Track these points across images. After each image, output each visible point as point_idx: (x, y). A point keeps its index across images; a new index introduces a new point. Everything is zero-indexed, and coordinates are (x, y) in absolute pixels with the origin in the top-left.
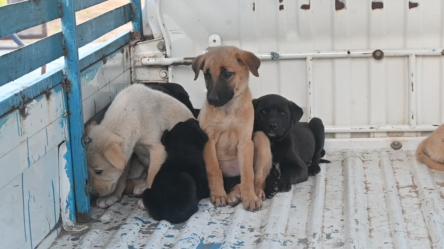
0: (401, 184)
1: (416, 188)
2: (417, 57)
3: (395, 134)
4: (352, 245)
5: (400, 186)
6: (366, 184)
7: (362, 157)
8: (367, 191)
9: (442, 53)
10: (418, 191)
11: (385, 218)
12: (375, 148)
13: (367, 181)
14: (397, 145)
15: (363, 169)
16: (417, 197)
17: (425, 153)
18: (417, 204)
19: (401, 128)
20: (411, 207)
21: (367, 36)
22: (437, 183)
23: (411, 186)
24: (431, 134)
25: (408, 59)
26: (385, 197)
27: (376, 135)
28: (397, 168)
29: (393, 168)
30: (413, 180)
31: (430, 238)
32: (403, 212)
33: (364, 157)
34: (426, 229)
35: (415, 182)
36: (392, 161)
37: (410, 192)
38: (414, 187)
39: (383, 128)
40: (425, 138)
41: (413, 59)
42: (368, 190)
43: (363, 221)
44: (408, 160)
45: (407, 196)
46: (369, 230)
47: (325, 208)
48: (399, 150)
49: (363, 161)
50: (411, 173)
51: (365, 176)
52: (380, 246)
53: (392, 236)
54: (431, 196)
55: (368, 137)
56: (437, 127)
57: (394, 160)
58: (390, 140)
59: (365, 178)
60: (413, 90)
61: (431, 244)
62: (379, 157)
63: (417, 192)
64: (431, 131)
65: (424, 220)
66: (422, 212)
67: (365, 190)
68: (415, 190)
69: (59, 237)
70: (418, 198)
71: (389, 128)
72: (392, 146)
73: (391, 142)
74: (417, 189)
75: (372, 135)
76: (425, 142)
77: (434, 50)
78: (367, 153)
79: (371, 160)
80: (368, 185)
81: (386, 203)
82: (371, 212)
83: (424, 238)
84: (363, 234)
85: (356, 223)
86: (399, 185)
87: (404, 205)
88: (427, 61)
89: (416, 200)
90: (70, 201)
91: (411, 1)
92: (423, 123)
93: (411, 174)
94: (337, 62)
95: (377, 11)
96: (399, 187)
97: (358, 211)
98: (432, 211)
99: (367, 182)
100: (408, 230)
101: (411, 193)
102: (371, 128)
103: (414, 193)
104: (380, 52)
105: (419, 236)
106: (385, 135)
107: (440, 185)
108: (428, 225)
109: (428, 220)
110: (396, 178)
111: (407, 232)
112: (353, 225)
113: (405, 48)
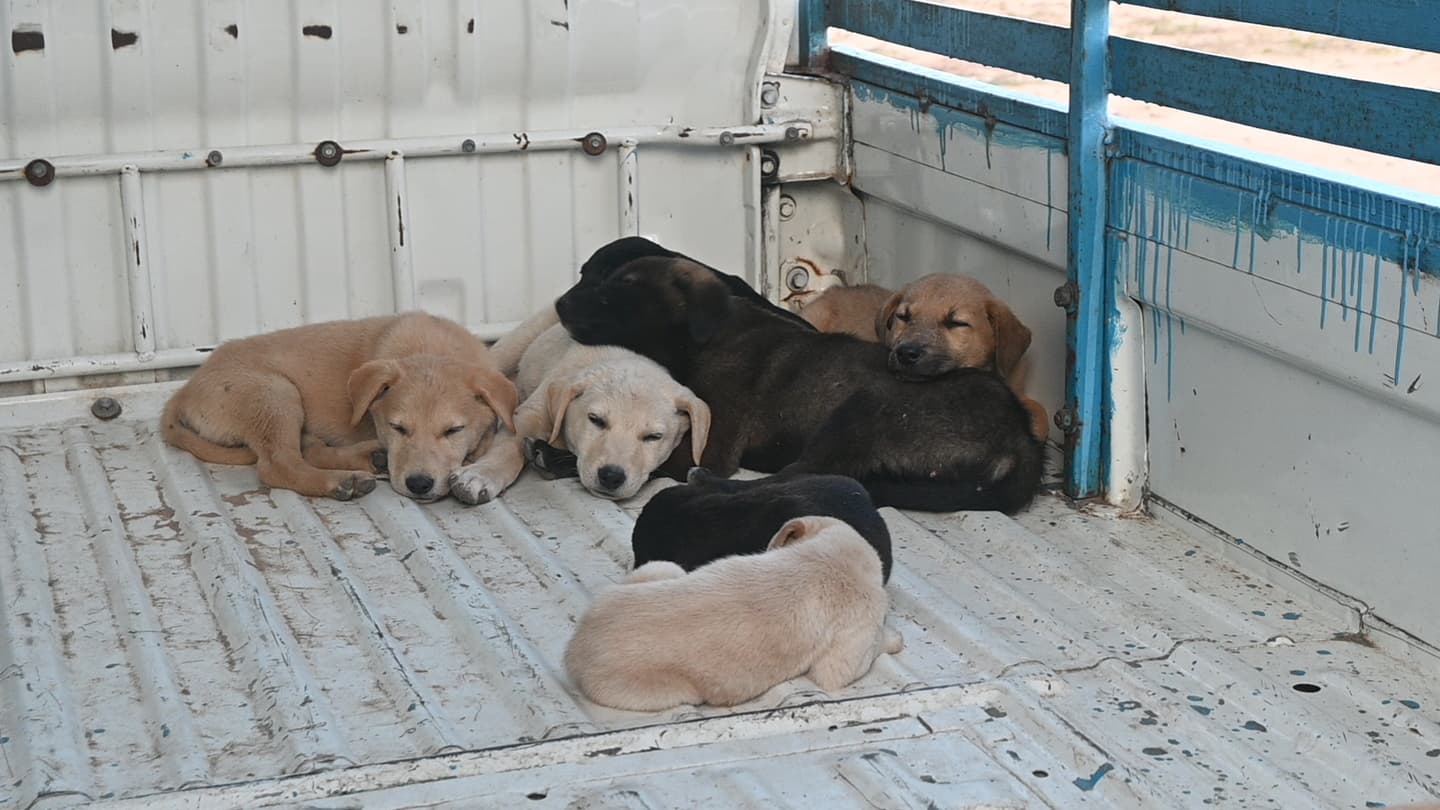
0: (132, 509)
1: (173, 515)
2: (144, 176)
3: (100, 381)
4: (23, 683)
5: (129, 514)
6: (38, 517)
7: (19, 446)
8: (43, 537)
9: (207, 161)
10: (178, 523)
11: (99, 602)
12: (49, 421)
13: (38, 510)
14: (107, 409)
15: (25, 479)
16: (175, 538)
17: (187, 425)
18: (179, 557)
19: (114, 364)
20: (165, 566)
21: (5, 124)
22: (225, 498)
23: (158, 512)
24: (197, 371)
25: (120, 180)
26: (93, 548)
27: (49, 386)
28: (116, 469)
29: (104, 468)
30: (161, 497)
31: (223, 639)
32: (146, 580)
33: (24, 449)
34: (210, 617)
35: (166, 500)
36: (100, 450)
37: (157, 527)
38: (166, 512)
39: (67, 365)
40: (179, 384)
41: (132, 180)
42: (47, 533)
43: (44, 615)
44: (143, 444)
45: (150, 540)
46: (60, 638)
48: (114, 420)
49: (22, 459)
50: (154, 477)
51: (33, 496)
52: (95, 677)
53: (124, 646)
54: (212, 532)
55: (30, 394)
56: (209, 353)
57: (104, 449)
58: (90, 395)
59: (33, 502)
60: (138, 262)
61: (228, 655)
62: (63, 443)
63: (174, 526)
64: (193, 364)
65: (204, 597)
66: (194, 575)
67: (39, 535)
68: (168, 522)
70: (180, 541)
71: (82, 365)
72: (94, 413)
73: (92, 403)
74: (174, 519)
75: (38, 386)
76: (181, 397)
77: (186, 155)
78: (30, 437)
79: (43, 454)
80: (45, 521)
81: (97, 562)
82: (60, 589)
83: (208, 641)
84: (48, 650)
85: (25, 623)
86: (126, 511)
87: (146, 563)
88: (171, 185)
89: (174, 547)
91: (116, 29)
92: (172, 347)
93: (153, 479)
95: (28, 56)
96: (128, 517)
97: (25, 592)
98: (221, 570)
99: (39, 513)
100: (167, 625)
101: (160, 529)
102: (36, 369)
103: (168, 528)
104: (43, 166)
105: (193, 638)
106: (74, 384)
107: (231, 502)
108: (214, 606)
109: (213, 593)
110: (116, 495)
111: (164, 631)
112: (18, 629)
113: (109, 151)
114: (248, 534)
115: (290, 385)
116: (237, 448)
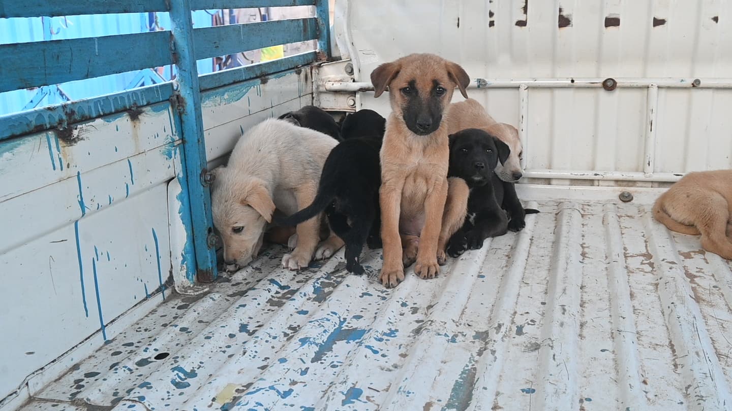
0: (630, 251)
1: (651, 258)
2: (660, 89)
3: (625, 184)
4: (552, 352)
5: (628, 253)
6: (583, 247)
7: (582, 209)
8: (583, 259)
9: (693, 84)
10: (653, 263)
11: (605, 305)
12: (599, 199)
13: (584, 244)
14: (626, 197)
15: (582, 226)
16: (651, 272)
17: (665, 211)
18: (651, 284)
19: (633, 177)
20: (643, 289)
21: (597, 61)
22: (681, 253)
23: (644, 255)
24: (673, 185)
25: (648, 91)
26: (607, 270)
27: (601, 183)
28: (626, 228)
29: (620, 226)
30: (646, 246)
31: (672, 346)
32: (632, 295)
33: (585, 211)
34: (665, 328)
35: (649, 248)
36: (620, 217)
37: (642, 263)
38: (648, 256)
39: (610, 175)
40: (664, 190)
41: (654, 91)
42: (585, 257)
43: (574, 308)
44: (641, 216)
45: (637, 271)
46: (579, 324)
47: (524, 282)
48: (629, 203)
49: (583, 216)
50: (644, 235)
51: (583, 236)
52: (593, 356)
53: (613, 338)
54: (672, 273)
55: (592, 186)
56: (680, 177)
57: (622, 216)
58: (619, 190)
59: (583, 239)
60: (651, 130)
61: (674, 360)
62: (603, 211)
63: (651, 265)
65: (663, 313)
66: (659, 297)
67: (582, 257)
68: (648, 261)
69: (165, 302)
70: (653, 274)
71: (618, 176)
72: (620, 199)
73: (619, 193)
74: (652, 261)
75: (596, 183)
77: (682, 80)
78: (589, 205)
79: (593, 215)
80: (586, 250)
81: (608, 279)
82: (585, 292)
83: (663, 346)
84: (571, 332)
85: (562, 311)
86: (627, 252)
87: (633, 284)
88: (673, 94)
89: (650, 278)
90: (187, 255)
91: (656, 17)
92: (662, 172)
93: (643, 236)
94: (558, 93)
95: (611, 29)
96: (628, 255)
97: (567, 292)
98: (675, 299)
99: (584, 245)
100: (639, 329)
101: (643, 265)
102: (596, 175)
103: (648, 265)
104: (612, 82)
105: (654, 342)
106: (612, 183)
107: (684, 256)
108: (669, 322)
109: (669, 313)
110: (623, 242)
111: (638, 333)
112: (558, 314)
113: (644, 76)
114: (691, 277)
115: (722, 198)
116: (690, 228)
